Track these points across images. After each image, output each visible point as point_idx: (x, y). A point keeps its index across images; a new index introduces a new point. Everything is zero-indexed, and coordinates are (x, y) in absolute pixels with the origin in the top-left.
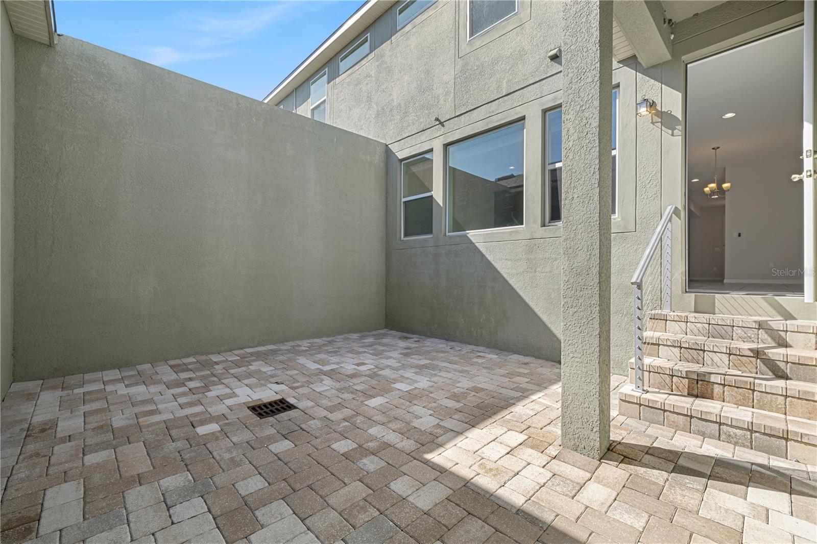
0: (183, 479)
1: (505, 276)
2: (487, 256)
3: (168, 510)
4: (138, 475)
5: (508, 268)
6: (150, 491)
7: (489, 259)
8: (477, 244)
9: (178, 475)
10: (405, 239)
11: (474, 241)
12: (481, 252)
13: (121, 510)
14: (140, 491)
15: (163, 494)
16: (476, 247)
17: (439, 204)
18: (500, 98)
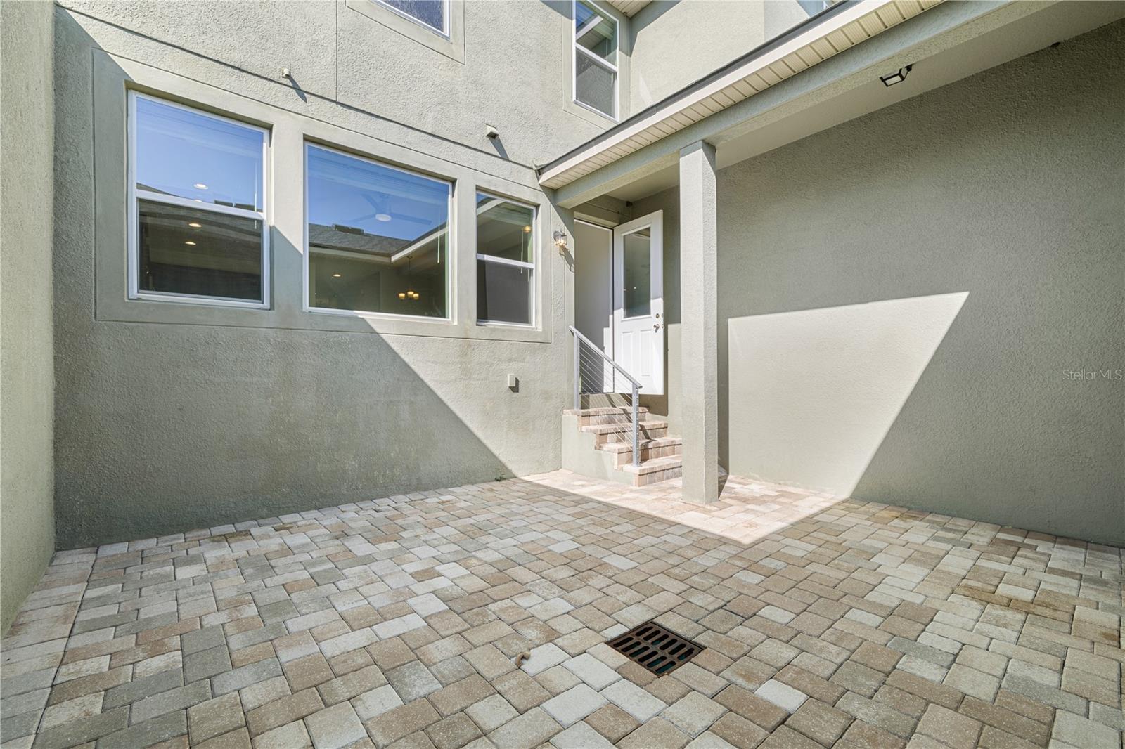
0: (913, 664)
2: (403, 356)
3: (957, 654)
4: (956, 710)
5: (436, 375)
6: (960, 680)
7: (406, 359)
9: (911, 671)
10: (142, 296)
11: (378, 330)
13: (1007, 686)
14: (972, 688)
15: (949, 669)
16: (383, 340)
18: (423, 132)
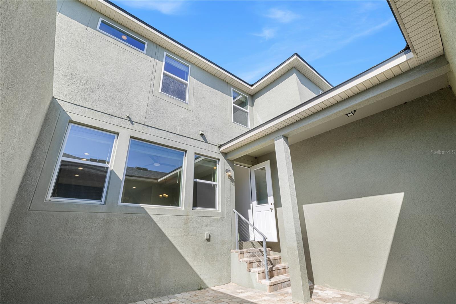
1: (170, 238)
5: (173, 233)
8: (151, 216)
10: (52, 199)
12: (154, 221)
17: (120, 179)
18: (175, 134)
